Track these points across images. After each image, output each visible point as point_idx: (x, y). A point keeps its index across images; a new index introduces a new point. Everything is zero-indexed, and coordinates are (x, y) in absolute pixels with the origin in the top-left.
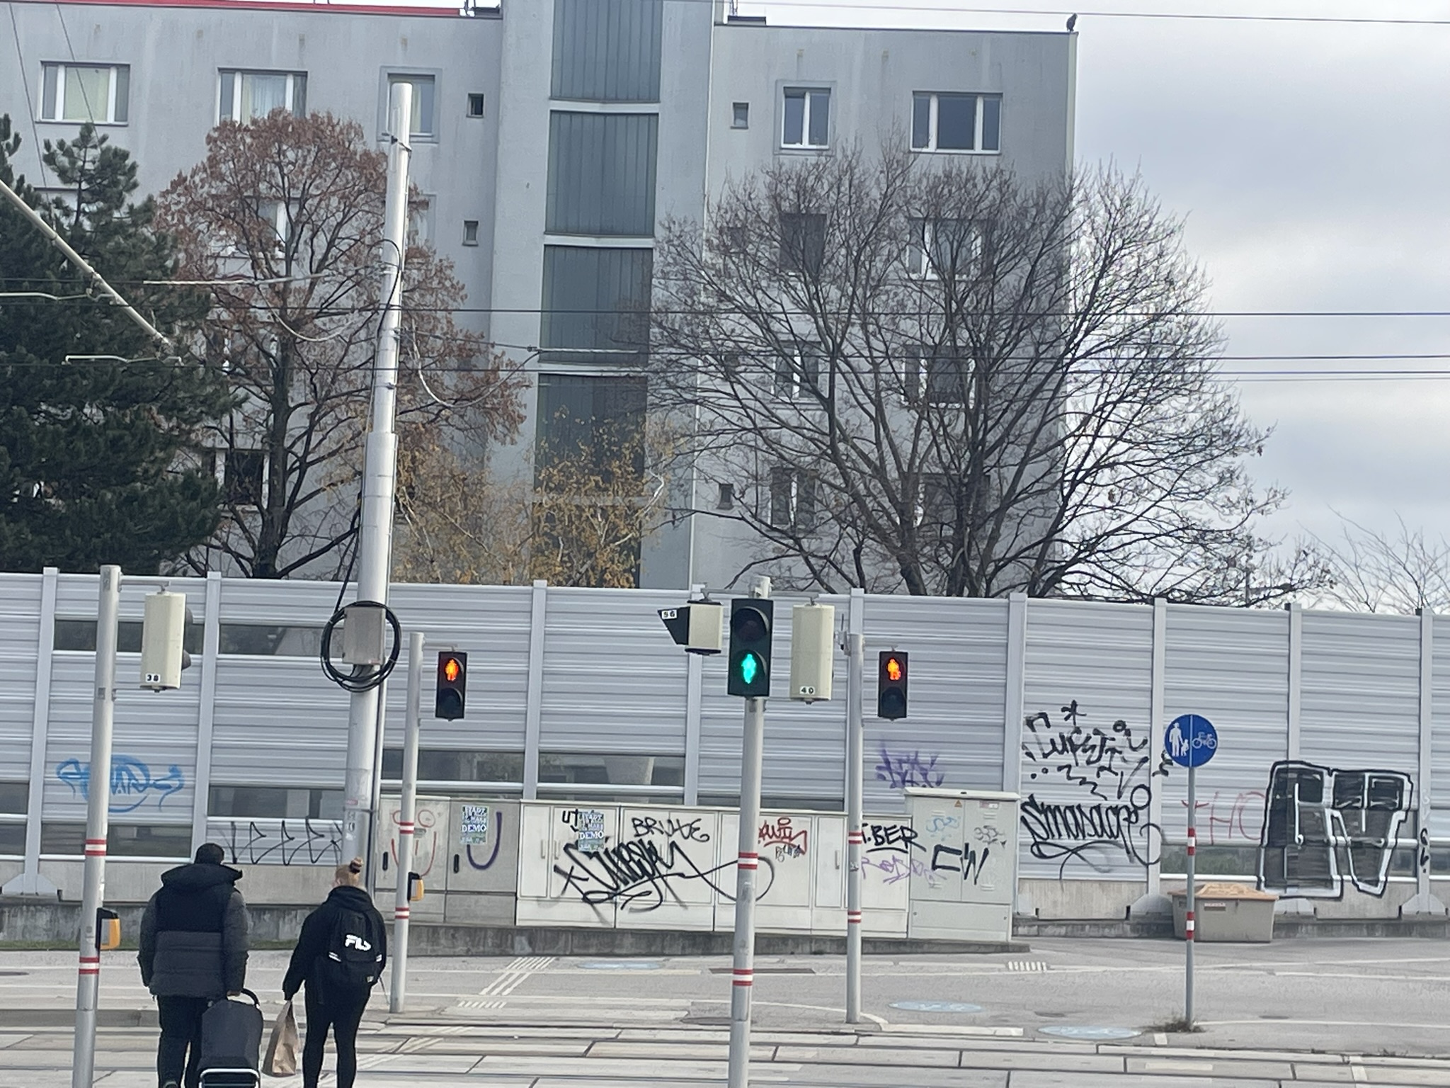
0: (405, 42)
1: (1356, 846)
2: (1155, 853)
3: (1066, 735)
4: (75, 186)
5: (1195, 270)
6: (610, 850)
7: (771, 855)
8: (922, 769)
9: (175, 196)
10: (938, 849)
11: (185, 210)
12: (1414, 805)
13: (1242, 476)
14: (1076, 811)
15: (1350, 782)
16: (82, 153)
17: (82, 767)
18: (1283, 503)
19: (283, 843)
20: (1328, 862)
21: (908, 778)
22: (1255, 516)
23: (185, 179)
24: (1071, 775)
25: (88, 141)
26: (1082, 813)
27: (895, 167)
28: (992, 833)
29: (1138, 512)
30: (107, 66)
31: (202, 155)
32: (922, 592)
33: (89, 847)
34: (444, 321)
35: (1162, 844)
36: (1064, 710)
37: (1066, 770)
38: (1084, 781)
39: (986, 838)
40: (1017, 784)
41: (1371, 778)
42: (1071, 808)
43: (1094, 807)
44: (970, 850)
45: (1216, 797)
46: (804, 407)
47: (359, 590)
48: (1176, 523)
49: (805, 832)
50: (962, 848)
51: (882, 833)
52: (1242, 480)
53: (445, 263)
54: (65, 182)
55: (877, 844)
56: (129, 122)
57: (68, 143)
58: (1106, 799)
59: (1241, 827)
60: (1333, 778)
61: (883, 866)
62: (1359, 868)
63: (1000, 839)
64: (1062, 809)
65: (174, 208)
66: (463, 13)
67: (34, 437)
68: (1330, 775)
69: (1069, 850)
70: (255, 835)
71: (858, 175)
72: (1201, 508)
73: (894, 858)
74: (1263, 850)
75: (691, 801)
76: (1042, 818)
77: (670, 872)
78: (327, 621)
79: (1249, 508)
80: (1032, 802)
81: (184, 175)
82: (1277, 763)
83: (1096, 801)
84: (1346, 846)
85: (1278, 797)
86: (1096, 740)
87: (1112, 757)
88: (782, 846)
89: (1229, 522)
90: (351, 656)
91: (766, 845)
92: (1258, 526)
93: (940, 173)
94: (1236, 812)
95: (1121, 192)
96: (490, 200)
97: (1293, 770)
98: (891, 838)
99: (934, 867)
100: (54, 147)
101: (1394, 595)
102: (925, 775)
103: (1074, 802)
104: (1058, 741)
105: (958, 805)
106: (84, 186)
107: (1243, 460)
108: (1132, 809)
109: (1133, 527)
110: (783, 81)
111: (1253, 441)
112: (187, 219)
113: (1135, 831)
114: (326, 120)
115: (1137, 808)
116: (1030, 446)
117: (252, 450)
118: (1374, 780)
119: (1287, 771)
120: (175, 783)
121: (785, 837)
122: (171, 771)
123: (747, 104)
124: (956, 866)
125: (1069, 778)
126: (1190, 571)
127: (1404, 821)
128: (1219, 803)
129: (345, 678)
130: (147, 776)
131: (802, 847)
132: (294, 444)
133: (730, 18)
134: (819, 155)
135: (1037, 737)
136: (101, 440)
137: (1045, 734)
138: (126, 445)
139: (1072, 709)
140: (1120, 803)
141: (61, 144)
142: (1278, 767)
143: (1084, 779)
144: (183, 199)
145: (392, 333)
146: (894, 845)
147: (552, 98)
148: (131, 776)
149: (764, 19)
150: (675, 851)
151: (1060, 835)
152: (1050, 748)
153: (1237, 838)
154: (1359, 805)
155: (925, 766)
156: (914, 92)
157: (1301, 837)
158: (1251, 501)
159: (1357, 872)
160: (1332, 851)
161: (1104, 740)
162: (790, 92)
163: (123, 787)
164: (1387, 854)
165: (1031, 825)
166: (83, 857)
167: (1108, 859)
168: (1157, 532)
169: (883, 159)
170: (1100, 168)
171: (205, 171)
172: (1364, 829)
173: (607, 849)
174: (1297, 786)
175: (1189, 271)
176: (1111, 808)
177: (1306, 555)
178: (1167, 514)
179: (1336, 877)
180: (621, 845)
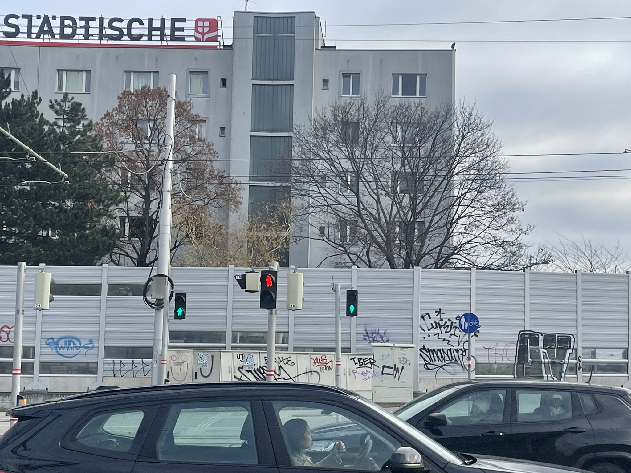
0: (196, 59)
1: (553, 363)
2: (473, 367)
3: (437, 322)
4: (62, 117)
5: (497, 140)
6: (256, 369)
7: (319, 370)
8: (381, 336)
9: (105, 120)
10: (384, 367)
11: (109, 125)
12: (575, 346)
13: (517, 220)
14: (442, 351)
15: (550, 338)
16: (64, 104)
17: (55, 340)
18: (534, 230)
19: (133, 368)
20: (542, 369)
21: (375, 339)
22: (523, 235)
23: (109, 113)
24: (439, 337)
25: (66, 100)
26: (444, 352)
27: (381, 103)
28: (405, 360)
29: (477, 235)
30: (82, 71)
31: (117, 103)
32: (395, 267)
33: (14, 372)
34: (210, 166)
35: (476, 364)
36: (436, 312)
37: (437, 335)
38: (444, 340)
39: (403, 362)
40: (418, 341)
41: (558, 336)
42: (439, 350)
43: (449, 350)
44: (396, 367)
45: (496, 345)
46: (348, 196)
47: (158, 270)
48: (492, 238)
49: (332, 361)
50: (393, 366)
51: (362, 361)
52: (517, 222)
53: (210, 144)
54: (58, 115)
55: (360, 365)
56: (91, 92)
57: (59, 100)
58: (453, 346)
59: (507, 356)
60: (543, 337)
61: (363, 374)
62: (554, 372)
63: (408, 362)
64: (436, 350)
65: (105, 124)
66: (218, 47)
67: (43, 214)
68: (542, 335)
69: (439, 366)
70: (122, 365)
71: (366, 107)
72: (501, 232)
73: (367, 371)
74: (516, 365)
75: (291, 350)
76: (428, 354)
77: (279, 377)
78: (146, 282)
79: (520, 232)
80: (424, 348)
81: (109, 112)
82: (521, 331)
83: (449, 347)
84: (549, 363)
85: (521, 344)
86: (449, 323)
87: (455, 330)
88: (323, 366)
89: (512, 238)
90: (154, 295)
91: (317, 366)
92: (524, 239)
93: (398, 105)
94: (505, 351)
95: (468, 111)
96: (229, 119)
97: (527, 334)
98: (366, 363)
99: (383, 374)
100: (53, 102)
101: (581, 265)
102: (382, 338)
103: (441, 348)
104: (434, 324)
105: (391, 349)
106: (65, 117)
107: (517, 214)
108: (464, 350)
109: (475, 240)
110: (342, 71)
111: (521, 206)
112: (111, 129)
113: (465, 358)
114: (163, 89)
115: (465, 350)
116: (436, 210)
117: (137, 217)
118: (559, 337)
119: (524, 334)
120: (91, 346)
121: (324, 363)
122: (90, 341)
123: (328, 80)
124: (391, 373)
125: (439, 338)
126: (499, 257)
127: (572, 353)
128: (498, 347)
129: (152, 304)
130: (80, 343)
131: (331, 367)
132: (153, 215)
133: (322, 47)
134: (351, 99)
135: (425, 323)
136: (70, 214)
137: (429, 321)
138: (80, 216)
139: (439, 312)
140: (459, 348)
141: (56, 101)
142: (521, 333)
143: (445, 338)
144: (108, 121)
145: (170, 170)
146: (367, 366)
147: (252, 79)
148: (74, 344)
149: (335, 47)
150: (281, 369)
151: (435, 361)
152: (431, 327)
153: (506, 361)
154: (553, 347)
155: (382, 335)
156: (393, 74)
157: (531, 360)
158: (521, 229)
159: (553, 373)
160: (543, 365)
161: (452, 323)
162: (345, 75)
163: (71, 348)
164: (565, 366)
165: (424, 357)
166: (12, 375)
167: (454, 370)
168: (484, 242)
169: (375, 100)
170: (460, 102)
171: (117, 110)
172: (556, 356)
173: (254, 369)
174: (529, 340)
175: (495, 141)
176: (455, 350)
177: (542, 250)
178: (488, 236)
179: (545, 375)
180: (260, 367)
